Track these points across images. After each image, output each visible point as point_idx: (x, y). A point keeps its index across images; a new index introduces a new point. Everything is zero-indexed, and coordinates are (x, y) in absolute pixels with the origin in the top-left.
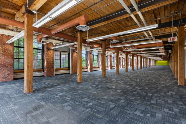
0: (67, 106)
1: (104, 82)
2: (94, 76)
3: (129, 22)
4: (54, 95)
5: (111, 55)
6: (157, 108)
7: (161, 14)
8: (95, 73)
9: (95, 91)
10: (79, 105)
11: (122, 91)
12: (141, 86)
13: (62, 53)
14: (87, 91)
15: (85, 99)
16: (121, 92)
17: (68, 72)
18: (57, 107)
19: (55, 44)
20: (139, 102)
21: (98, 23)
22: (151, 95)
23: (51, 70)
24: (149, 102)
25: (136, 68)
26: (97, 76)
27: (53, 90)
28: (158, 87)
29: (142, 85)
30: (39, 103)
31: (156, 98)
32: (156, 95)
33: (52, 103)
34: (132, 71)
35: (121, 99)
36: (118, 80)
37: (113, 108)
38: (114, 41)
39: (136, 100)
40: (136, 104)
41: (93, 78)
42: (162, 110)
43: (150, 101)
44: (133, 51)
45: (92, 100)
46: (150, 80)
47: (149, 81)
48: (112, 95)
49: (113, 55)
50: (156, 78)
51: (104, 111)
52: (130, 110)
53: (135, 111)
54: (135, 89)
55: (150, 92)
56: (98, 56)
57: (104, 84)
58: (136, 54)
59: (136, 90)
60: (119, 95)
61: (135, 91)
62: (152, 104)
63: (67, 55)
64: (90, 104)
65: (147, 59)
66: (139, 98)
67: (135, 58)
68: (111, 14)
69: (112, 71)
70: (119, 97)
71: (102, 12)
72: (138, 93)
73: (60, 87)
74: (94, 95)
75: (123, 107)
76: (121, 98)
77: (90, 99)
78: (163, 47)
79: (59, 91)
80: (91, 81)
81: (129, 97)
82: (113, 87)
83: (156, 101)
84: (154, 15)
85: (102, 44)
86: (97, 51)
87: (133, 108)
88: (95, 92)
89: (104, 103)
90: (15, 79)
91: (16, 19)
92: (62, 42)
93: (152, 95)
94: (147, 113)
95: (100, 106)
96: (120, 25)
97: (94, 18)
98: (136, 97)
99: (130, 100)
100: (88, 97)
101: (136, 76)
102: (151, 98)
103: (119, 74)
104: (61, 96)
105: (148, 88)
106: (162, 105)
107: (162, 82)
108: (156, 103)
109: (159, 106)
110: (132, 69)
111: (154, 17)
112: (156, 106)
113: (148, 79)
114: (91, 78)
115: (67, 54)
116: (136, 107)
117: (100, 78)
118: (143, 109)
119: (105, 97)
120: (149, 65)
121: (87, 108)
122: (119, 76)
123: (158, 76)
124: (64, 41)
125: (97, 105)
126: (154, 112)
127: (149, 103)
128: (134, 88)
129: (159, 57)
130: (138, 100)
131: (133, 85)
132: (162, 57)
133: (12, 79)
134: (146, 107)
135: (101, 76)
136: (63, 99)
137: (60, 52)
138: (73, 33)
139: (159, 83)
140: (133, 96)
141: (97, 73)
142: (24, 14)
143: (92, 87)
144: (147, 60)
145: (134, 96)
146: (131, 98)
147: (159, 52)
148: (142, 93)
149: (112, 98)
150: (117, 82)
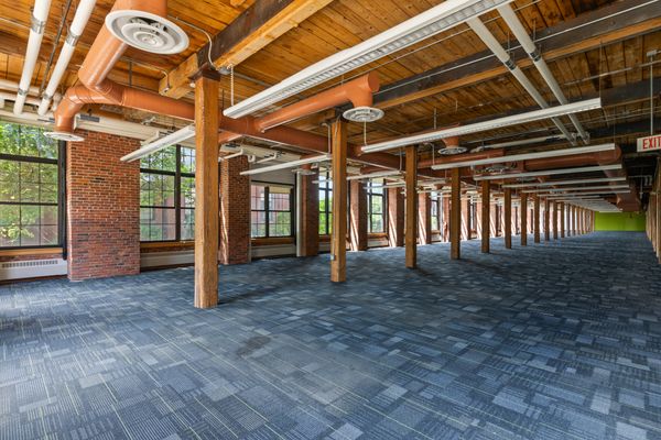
0: (332, 341)
1: (418, 285)
2: (378, 265)
3: (500, 87)
4: (283, 315)
5: (429, 194)
6: (597, 355)
7: (613, 59)
8: (377, 254)
9: (397, 307)
10: (364, 340)
11: (480, 308)
12: (541, 298)
13: (271, 189)
14: (373, 306)
15: (377, 328)
16: (478, 312)
17: (291, 252)
18: (308, 343)
19: (253, 159)
20: (539, 338)
21: (400, 95)
22: (577, 321)
23: (240, 244)
24: (570, 339)
25: (520, 241)
26: (387, 266)
27: (270, 301)
28: (600, 303)
29: (544, 294)
30: (252, 331)
31: (591, 331)
32: (592, 323)
33: (289, 332)
34: (504, 249)
35: (484, 331)
36: (463, 279)
37: (463, 352)
38: (451, 149)
39: (531, 334)
40: (530, 343)
41: (375, 270)
42: (613, 361)
43: (575, 338)
44: (507, 181)
45: (398, 329)
46: (571, 279)
47: (568, 282)
48: (454, 320)
49: (434, 195)
50: (591, 276)
51: (441, 356)
52: (515, 356)
53: (530, 360)
54: (523, 306)
55: (572, 315)
56: (385, 196)
57: (419, 290)
58: (519, 190)
59: (525, 308)
60: (473, 319)
61: (525, 310)
62: (579, 345)
63: (288, 196)
64: (396, 340)
65: (559, 208)
66: (538, 329)
67: (516, 204)
68: (446, 66)
69: (433, 248)
70: (476, 326)
71: (416, 61)
72: (534, 317)
73: (288, 295)
74: (398, 318)
75: (495, 350)
76: (483, 328)
77: (391, 326)
78: (619, 167)
79: (289, 306)
80: (374, 281)
81: (505, 325)
82: (450, 298)
83: (595, 339)
84: (586, 64)
85: (404, 159)
86: (382, 180)
87: (521, 354)
88: (397, 311)
89: (434, 337)
90: (143, 270)
91: (162, 93)
92: (275, 153)
93: (581, 324)
94: (567, 365)
95: (426, 345)
96: (471, 97)
97: (389, 80)
98: (530, 328)
99: (513, 335)
100: (383, 322)
101: (521, 266)
102: (578, 330)
103: (459, 258)
104: (303, 317)
105: (565, 304)
106: (612, 350)
107: (615, 288)
108: (593, 343)
109: (601, 350)
110: (503, 242)
111: (587, 70)
112: (593, 352)
113: (564, 278)
114: (371, 270)
115: (287, 190)
116: (532, 350)
117: (399, 270)
118: (554, 356)
119: (434, 324)
120: (566, 228)
121: (391, 348)
122: (461, 267)
123: (602, 267)
124: (281, 150)
125: (418, 343)
126: (586, 365)
127: (572, 343)
128: (520, 301)
129: (606, 198)
130: (535, 335)
131: (514, 293)
132: (619, 200)
133: (137, 268)
134: (562, 353)
135: (401, 265)
136: (311, 325)
137: (266, 185)
138: (314, 124)
139: (603, 288)
140: (517, 324)
141: (383, 255)
142: (193, 78)
143: (384, 296)
144: (559, 212)
145: (524, 322)
146: (514, 330)
147: (607, 183)
148: (548, 316)
149: (453, 326)
150: (458, 284)
